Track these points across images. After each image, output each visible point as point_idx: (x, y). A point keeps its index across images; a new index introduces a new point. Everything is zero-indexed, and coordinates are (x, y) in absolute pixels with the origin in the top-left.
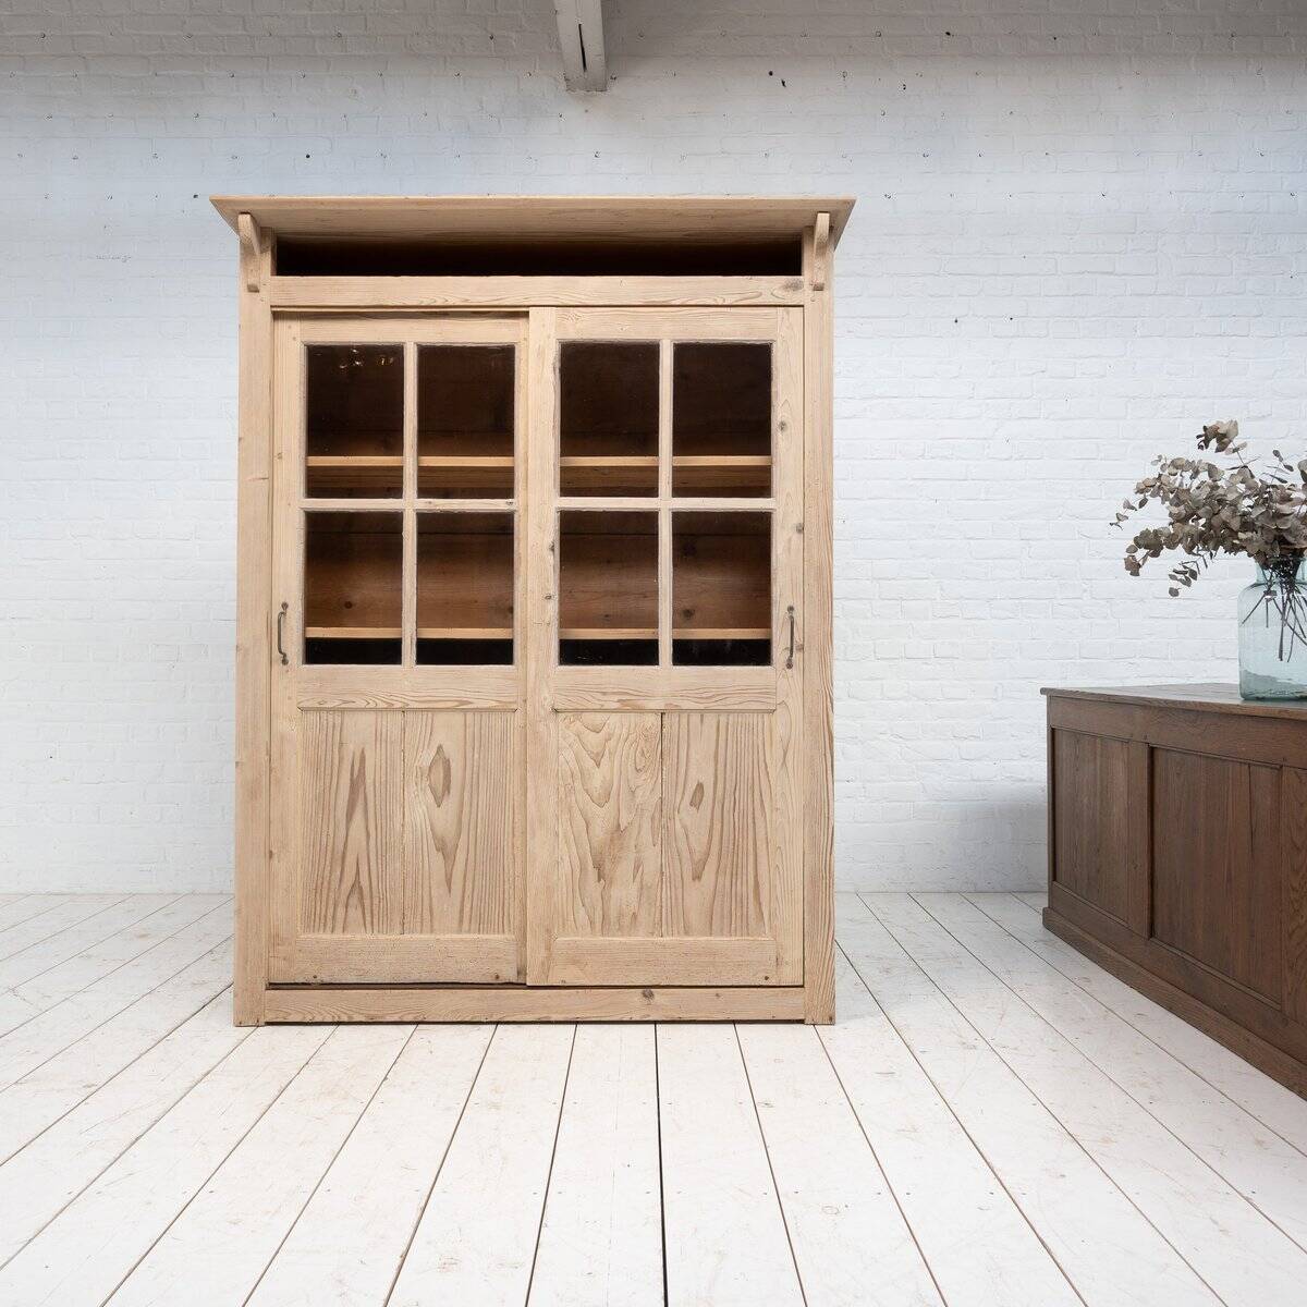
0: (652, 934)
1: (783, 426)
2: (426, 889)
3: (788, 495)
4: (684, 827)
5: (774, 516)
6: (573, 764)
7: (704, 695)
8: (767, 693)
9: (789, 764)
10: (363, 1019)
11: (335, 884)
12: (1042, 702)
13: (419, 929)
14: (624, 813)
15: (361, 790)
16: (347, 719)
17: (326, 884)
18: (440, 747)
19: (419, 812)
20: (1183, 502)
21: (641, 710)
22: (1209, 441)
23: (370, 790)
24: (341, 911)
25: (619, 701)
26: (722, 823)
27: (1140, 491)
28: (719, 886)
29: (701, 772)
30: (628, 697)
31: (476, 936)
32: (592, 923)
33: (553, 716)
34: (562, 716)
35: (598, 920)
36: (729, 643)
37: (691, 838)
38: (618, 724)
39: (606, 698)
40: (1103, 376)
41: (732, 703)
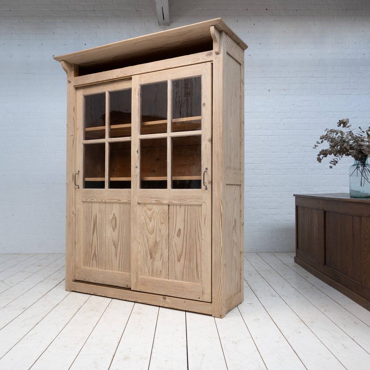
0: (166, 278)
1: (204, 104)
2: (111, 256)
3: (206, 128)
4: (175, 243)
5: (202, 136)
6: (144, 221)
7: (180, 199)
8: (199, 198)
9: (206, 223)
10: (93, 294)
11: (90, 253)
12: (294, 198)
13: (109, 268)
14: (157, 237)
15: (96, 225)
16: (93, 205)
17: (88, 252)
18: (114, 214)
19: (109, 234)
20: (333, 142)
21: (162, 204)
22: (341, 124)
23: (98, 225)
24: (91, 261)
25: (155, 200)
26: (186, 243)
27: (321, 139)
28: (185, 264)
29: (180, 225)
30: (158, 199)
31: (122, 272)
32: (149, 272)
33: (138, 205)
34: (141, 205)
35: (151, 271)
36: (188, 182)
37: (177, 248)
38: (156, 208)
39: (152, 199)
40: (311, 106)
41: (188, 202)
